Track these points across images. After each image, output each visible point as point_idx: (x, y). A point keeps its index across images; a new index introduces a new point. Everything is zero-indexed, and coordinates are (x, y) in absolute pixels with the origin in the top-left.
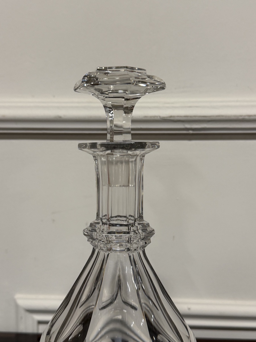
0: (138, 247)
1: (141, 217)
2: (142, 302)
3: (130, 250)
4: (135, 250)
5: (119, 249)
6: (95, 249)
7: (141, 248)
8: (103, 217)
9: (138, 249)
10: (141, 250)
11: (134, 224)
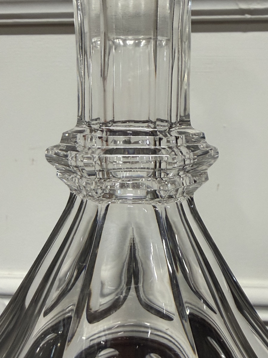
0: (177, 190)
1: (185, 121)
2: (184, 300)
3: (158, 198)
4: (171, 197)
5: (132, 195)
6: (75, 195)
7: (185, 194)
8: (92, 120)
9: (178, 194)
10: (184, 197)
11: (168, 133)
